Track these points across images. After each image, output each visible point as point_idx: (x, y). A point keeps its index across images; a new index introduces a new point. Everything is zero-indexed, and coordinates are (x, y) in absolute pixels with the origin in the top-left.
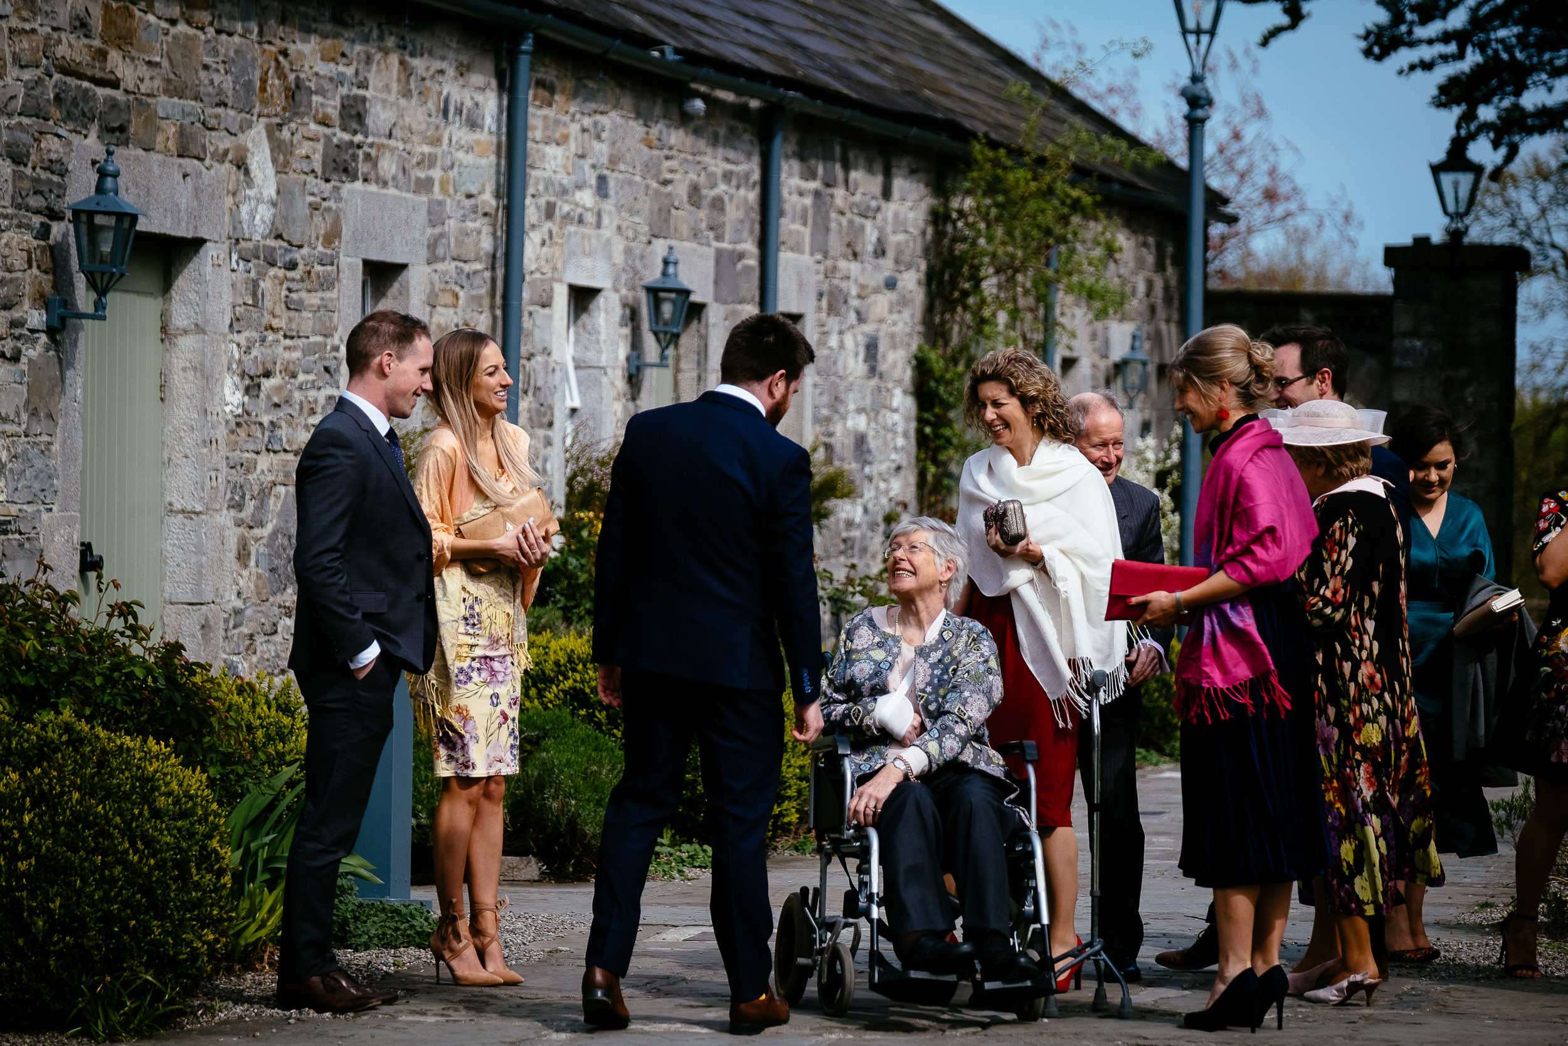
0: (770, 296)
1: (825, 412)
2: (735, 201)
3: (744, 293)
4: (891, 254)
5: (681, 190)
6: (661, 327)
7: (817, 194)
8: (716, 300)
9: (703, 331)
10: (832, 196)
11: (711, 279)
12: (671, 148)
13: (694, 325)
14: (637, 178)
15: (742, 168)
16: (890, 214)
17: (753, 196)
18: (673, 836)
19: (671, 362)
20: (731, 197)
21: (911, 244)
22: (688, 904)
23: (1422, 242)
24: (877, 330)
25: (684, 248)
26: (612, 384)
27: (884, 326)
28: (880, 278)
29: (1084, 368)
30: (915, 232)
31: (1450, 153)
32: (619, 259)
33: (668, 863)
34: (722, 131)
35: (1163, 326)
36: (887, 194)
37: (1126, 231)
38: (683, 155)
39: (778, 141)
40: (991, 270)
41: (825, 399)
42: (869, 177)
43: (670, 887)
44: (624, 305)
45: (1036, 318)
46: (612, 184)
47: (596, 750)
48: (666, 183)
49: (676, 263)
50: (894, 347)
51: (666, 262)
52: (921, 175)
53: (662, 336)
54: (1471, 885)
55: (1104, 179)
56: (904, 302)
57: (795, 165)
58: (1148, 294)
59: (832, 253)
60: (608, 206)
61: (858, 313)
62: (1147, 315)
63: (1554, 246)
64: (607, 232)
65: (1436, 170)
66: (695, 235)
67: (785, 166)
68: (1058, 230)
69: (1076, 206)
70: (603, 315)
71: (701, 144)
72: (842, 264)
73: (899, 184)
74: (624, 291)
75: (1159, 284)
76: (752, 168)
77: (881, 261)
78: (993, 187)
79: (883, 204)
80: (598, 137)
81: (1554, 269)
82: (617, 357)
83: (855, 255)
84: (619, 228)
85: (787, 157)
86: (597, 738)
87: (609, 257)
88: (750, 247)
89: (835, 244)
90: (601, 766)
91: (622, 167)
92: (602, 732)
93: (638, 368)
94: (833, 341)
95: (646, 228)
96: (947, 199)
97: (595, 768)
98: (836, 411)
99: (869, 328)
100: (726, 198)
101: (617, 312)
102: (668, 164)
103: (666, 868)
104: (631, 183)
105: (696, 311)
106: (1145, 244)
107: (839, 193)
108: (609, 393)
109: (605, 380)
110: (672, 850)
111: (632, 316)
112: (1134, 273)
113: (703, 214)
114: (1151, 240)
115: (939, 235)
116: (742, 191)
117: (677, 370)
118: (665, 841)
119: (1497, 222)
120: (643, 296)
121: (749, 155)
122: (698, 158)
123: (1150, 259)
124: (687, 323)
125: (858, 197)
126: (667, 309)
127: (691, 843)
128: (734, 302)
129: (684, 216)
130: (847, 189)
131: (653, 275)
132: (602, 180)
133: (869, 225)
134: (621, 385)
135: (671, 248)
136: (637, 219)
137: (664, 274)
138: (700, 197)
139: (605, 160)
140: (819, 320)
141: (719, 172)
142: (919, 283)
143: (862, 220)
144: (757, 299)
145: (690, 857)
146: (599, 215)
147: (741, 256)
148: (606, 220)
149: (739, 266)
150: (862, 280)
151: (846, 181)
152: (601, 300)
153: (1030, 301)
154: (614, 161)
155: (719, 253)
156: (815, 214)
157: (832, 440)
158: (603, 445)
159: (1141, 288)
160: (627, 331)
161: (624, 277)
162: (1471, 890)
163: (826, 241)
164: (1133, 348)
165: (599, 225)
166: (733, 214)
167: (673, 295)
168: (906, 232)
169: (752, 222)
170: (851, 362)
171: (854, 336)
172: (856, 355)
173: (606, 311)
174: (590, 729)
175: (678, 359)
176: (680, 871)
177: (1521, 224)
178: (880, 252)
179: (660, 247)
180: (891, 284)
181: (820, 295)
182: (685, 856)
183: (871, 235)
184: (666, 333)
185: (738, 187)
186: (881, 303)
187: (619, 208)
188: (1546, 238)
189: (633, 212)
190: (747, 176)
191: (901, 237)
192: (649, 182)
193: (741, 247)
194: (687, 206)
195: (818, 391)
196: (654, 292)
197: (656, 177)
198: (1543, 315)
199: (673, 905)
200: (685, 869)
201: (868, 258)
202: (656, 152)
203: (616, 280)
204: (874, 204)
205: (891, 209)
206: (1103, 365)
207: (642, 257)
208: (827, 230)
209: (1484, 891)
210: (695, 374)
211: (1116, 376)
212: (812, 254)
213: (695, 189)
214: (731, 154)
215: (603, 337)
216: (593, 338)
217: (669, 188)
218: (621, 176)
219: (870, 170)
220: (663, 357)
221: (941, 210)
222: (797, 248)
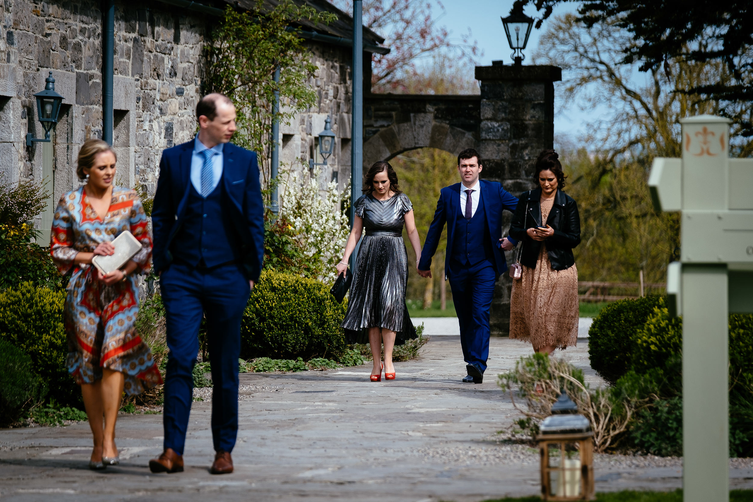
0: (109, 100)
1: (142, 167)
2: (87, 45)
3: (93, 98)
4: (179, 75)
5: (56, 39)
6: (45, 119)
7: (135, 40)
8: (77, 103)
9: (69, 121)
10: (145, 41)
11: (74, 90)
12: (49, 16)
13: (65, 117)
14: (30, 33)
15: (92, 26)
16: (179, 52)
17: (97, 42)
18: (55, 404)
19: (51, 138)
20: (86, 42)
21: (192, 69)
22: (64, 437)
23: (498, 64)
24: (173, 119)
25: (58, 73)
26: (18, 151)
27: (176, 117)
28: (173, 89)
29: (296, 141)
30: (195, 62)
31: (513, 12)
32: (20, 80)
33: (53, 417)
34: (79, 5)
35: (345, 115)
36: (177, 40)
37: (321, 60)
38: (57, 20)
39: (112, 10)
40: (239, 83)
41: (142, 159)
42: (166, 30)
43: (54, 429)
44: (24, 106)
45: (267, 111)
46: (16, 36)
47: (11, 354)
48: (47, 35)
49: (53, 82)
50: (183, 129)
51: (47, 81)
52: (197, 28)
53: (46, 124)
54: (495, 423)
55: (306, 28)
56: (187, 103)
57: (123, 24)
58: (335, 97)
59: (145, 74)
60: (14, 49)
61: (161, 110)
62: (335, 109)
63: (602, 63)
64: (13, 64)
65: (505, 21)
66: (65, 65)
67: (116, 25)
68: (279, 59)
69: (289, 45)
70: (12, 112)
71: (67, 13)
72: (151, 81)
73: (184, 34)
74: (24, 98)
75: (342, 90)
76: (97, 26)
77: (174, 79)
78: (239, 34)
79: (175, 46)
80: (8, 10)
81: (601, 77)
82: (20, 136)
83: (158, 76)
84: (20, 62)
85: (117, 19)
86: (12, 348)
87: (15, 79)
88: (96, 72)
89: (147, 69)
90: (15, 363)
91: (21, 27)
92: (15, 345)
93: (32, 142)
94: (146, 126)
95: (36, 62)
96: (213, 42)
97: (11, 364)
98: (149, 167)
99: (167, 118)
100: (82, 44)
101: (20, 110)
102: (48, 24)
103: (52, 420)
104: (27, 36)
105: (66, 109)
106: (333, 67)
107: (149, 39)
108: (16, 157)
109: (13, 149)
110: (55, 411)
111: (28, 112)
112: (326, 84)
113: (68, 53)
114: (337, 65)
115: (209, 63)
116: (91, 39)
117: (55, 143)
118: (51, 406)
119: (566, 48)
120: (34, 100)
121: (95, 20)
122: (65, 21)
123: (337, 76)
124: (60, 117)
125: (160, 42)
126: (49, 108)
127: (66, 407)
128: (87, 104)
129: (58, 55)
130: (153, 38)
131: (40, 88)
132: (10, 34)
133: (166, 57)
134: (22, 152)
135: (50, 73)
136: (30, 57)
137: (47, 88)
138: (67, 44)
139: (11, 23)
140: (137, 113)
141: (78, 29)
142: (197, 91)
143: (163, 55)
144: (101, 102)
145: (65, 414)
146: (9, 55)
147: (92, 77)
148: (12, 58)
149: (90, 83)
150: (162, 90)
151: (153, 33)
152: (10, 103)
153: (264, 101)
154: (16, 23)
155: (79, 75)
156: (134, 52)
157: (146, 184)
158: (13, 186)
159: (331, 93)
160: (25, 121)
161: (24, 90)
162: (495, 425)
163: (141, 68)
164: (325, 129)
165: (8, 61)
166: (86, 53)
167: (52, 100)
168: (188, 62)
169: (98, 57)
170: (157, 138)
171: (158, 123)
172: (160, 134)
173: (13, 110)
174: (8, 343)
175: (55, 136)
176: (60, 422)
177: (581, 50)
178: (173, 74)
179: (44, 72)
180: (180, 92)
181: (138, 99)
182: (62, 413)
183: (168, 64)
184: (48, 122)
185: (89, 38)
186: (174, 103)
187: (20, 50)
188: (597, 59)
189: (28, 52)
190: (94, 30)
191: (186, 65)
192: (37, 35)
193: (93, 71)
194: (60, 49)
195: (137, 155)
196: (40, 98)
197: (41, 32)
198: (594, 106)
199: (55, 438)
200: (63, 421)
201: (166, 77)
202: (41, 18)
203: (19, 92)
204: (169, 45)
205: (179, 48)
206: (308, 138)
207: (34, 78)
208: (142, 61)
209: (502, 426)
210: (65, 146)
211: (316, 145)
212: (133, 75)
213: (64, 39)
214: (85, 18)
215: (12, 124)
216: (6, 125)
217: (49, 39)
218: (21, 32)
219: (167, 27)
220: (47, 136)
221: (209, 48)
222: (124, 72)
